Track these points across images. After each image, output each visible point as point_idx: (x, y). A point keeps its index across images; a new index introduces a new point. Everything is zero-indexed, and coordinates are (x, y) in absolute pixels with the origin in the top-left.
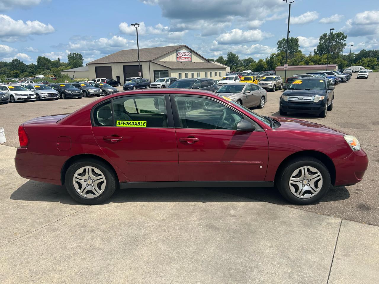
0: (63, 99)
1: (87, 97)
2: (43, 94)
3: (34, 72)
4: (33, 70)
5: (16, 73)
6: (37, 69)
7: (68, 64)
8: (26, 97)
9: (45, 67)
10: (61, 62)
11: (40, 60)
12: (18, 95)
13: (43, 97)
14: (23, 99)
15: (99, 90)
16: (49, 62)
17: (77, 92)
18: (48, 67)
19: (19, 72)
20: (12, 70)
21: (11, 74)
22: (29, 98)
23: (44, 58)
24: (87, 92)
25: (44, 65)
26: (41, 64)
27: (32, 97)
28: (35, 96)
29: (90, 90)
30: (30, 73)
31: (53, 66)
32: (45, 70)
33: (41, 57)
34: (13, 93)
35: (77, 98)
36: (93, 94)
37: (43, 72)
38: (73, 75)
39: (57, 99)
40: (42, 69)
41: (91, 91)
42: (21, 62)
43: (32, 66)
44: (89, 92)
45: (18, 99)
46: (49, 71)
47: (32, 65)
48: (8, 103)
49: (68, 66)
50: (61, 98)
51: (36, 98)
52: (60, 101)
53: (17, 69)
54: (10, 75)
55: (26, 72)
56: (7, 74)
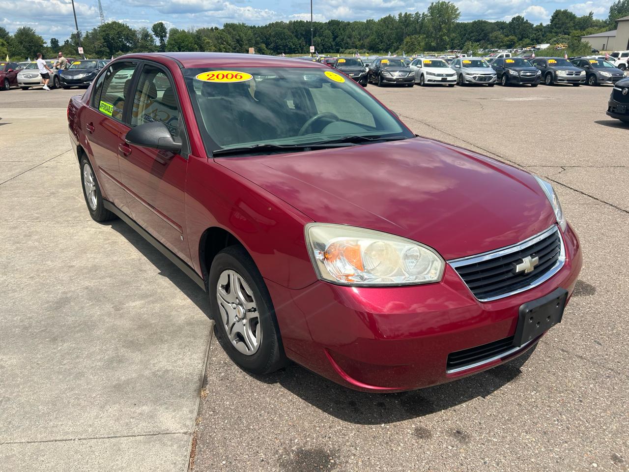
0: (503, 86)
1: (551, 84)
2: (468, 74)
3: (540, 38)
4: (539, 36)
5: (512, 40)
6: (547, 34)
7: (605, 22)
8: (440, 78)
9: (562, 29)
10: (594, 18)
11: (556, 16)
12: (431, 74)
13: (467, 81)
14: (435, 81)
15: (578, 73)
16: (571, 20)
17: (528, 74)
18: (567, 29)
19: (516, 39)
20: (507, 36)
21: (503, 43)
22: (444, 80)
23: (565, 12)
24: (553, 75)
25: (560, 26)
26: (556, 24)
27: (449, 79)
28: (455, 78)
29: (560, 71)
30: (532, 40)
31: (577, 27)
32: (560, 35)
33: (560, 11)
34: (425, 70)
35: (530, 85)
36: (564, 81)
37: (555, 39)
38: (604, 45)
39: (491, 85)
40: (556, 32)
41: (562, 74)
42: (525, 20)
43: (540, 28)
44: (556, 76)
45: (429, 80)
46: (566, 36)
47: (539, 26)
48: (414, 86)
49: (604, 27)
50: (500, 84)
51: (455, 81)
52: (496, 88)
53: (515, 33)
54: (501, 44)
55: (527, 39)
56: (499, 42)
